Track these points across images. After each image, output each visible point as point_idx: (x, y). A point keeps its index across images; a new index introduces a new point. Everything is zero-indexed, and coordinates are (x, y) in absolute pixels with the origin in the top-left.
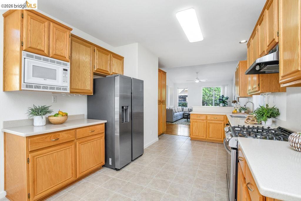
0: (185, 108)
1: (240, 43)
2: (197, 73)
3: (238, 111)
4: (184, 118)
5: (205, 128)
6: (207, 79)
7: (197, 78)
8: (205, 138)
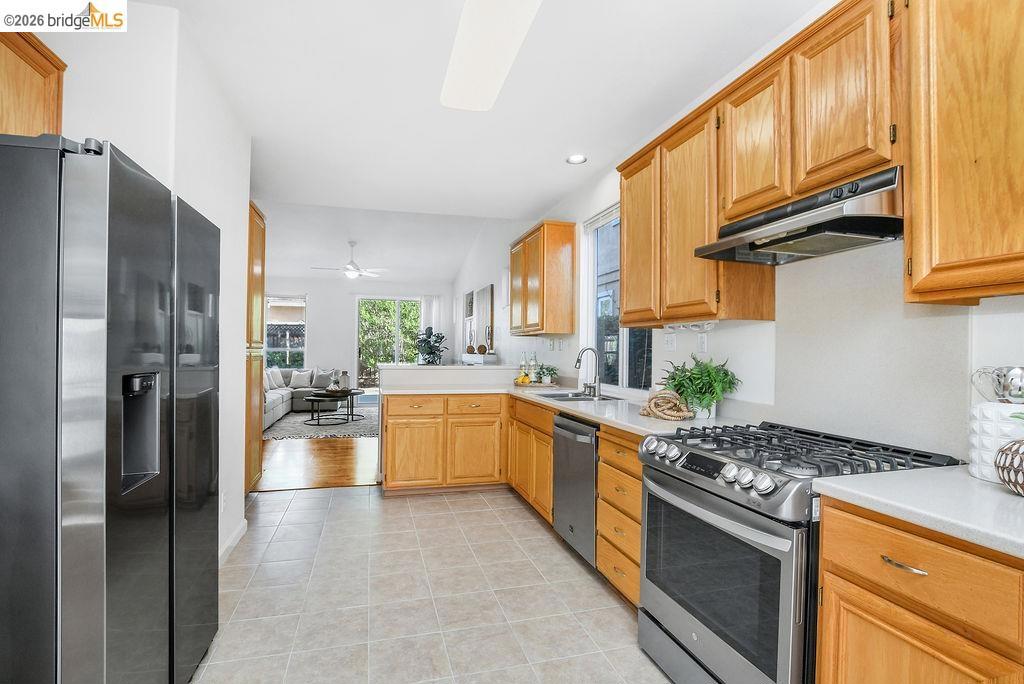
0: (295, 372)
1: (568, 161)
2: (352, 244)
3: (533, 377)
4: (294, 411)
5: (440, 445)
6: (385, 270)
7: (352, 262)
8: (440, 480)
